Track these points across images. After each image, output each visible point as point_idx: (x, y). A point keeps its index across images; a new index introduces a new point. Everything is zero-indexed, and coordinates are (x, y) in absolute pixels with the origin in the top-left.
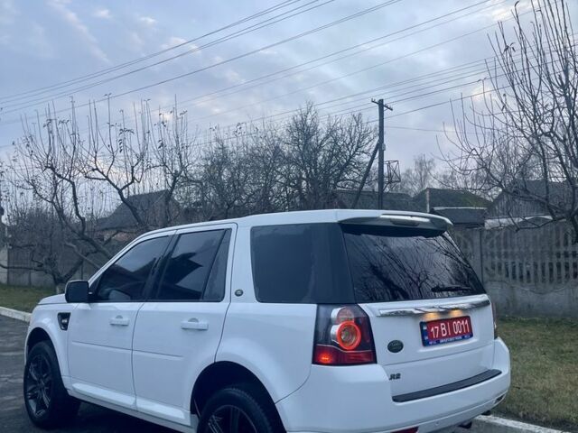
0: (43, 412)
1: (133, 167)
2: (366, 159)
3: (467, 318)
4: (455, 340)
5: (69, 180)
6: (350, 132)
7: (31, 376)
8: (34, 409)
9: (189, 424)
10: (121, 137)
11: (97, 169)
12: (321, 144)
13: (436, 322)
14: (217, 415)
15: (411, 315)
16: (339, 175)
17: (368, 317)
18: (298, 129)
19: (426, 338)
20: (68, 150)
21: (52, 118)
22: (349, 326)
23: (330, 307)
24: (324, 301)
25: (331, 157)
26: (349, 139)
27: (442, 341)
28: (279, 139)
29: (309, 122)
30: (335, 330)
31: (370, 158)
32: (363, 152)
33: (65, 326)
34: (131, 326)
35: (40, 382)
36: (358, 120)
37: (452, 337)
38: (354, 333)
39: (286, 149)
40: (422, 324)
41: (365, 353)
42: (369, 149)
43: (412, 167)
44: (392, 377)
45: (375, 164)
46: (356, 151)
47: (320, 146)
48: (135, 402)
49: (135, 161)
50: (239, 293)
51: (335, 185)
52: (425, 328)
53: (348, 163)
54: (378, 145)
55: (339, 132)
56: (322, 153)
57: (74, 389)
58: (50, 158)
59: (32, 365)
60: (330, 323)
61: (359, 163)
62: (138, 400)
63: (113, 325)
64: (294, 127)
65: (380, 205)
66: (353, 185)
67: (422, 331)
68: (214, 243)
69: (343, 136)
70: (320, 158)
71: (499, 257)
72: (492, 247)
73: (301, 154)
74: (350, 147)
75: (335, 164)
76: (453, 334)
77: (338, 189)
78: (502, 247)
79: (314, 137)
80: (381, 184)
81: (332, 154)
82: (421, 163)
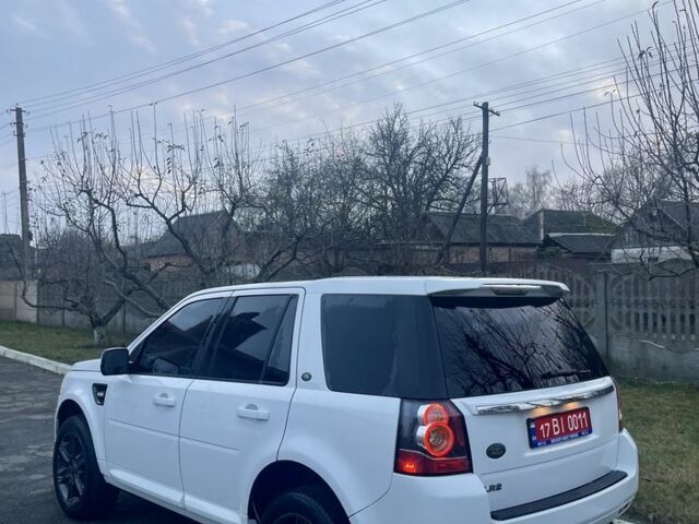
0: (76, 499)
1: (183, 193)
2: (466, 173)
3: (586, 410)
4: (570, 439)
5: (108, 207)
6: (447, 141)
7: (61, 456)
8: (65, 495)
10: (170, 155)
11: (141, 195)
12: (411, 155)
13: (547, 418)
15: (516, 411)
16: (435, 193)
17: (462, 416)
18: (384, 137)
19: (534, 438)
20: (106, 171)
21: (87, 131)
22: (441, 427)
23: (417, 403)
24: (409, 395)
25: (423, 171)
26: (445, 149)
27: (553, 441)
28: (361, 150)
29: (397, 128)
30: (422, 431)
31: (471, 173)
32: (463, 165)
33: (101, 400)
34: (178, 407)
35: (71, 464)
36: (457, 124)
37: (567, 434)
38: (445, 437)
39: (370, 162)
40: (529, 421)
41: (458, 460)
42: (470, 162)
43: (524, 180)
44: (492, 488)
45: (479, 178)
46: (454, 164)
47: (411, 157)
48: (183, 499)
49: (187, 184)
50: (307, 377)
51: (428, 206)
52: (533, 426)
53: (445, 178)
54: (481, 158)
55: (434, 140)
56: (413, 165)
57: (112, 476)
58: (85, 179)
59: (63, 444)
60: (415, 423)
61: (457, 178)
62: (186, 496)
63: (157, 404)
64: (378, 134)
65: (483, 232)
66: (450, 206)
67: (529, 430)
68: (279, 311)
69: (438, 144)
70: (411, 172)
71: (629, 306)
72: (620, 294)
73: (387, 167)
74: (446, 159)
75: (429, 179)
76: (568, 432)
77: (432, 210)
78: (632, 294)
79: (404, 146)
80: (485, 206)
81: (425, 168)
82: (534, 177)
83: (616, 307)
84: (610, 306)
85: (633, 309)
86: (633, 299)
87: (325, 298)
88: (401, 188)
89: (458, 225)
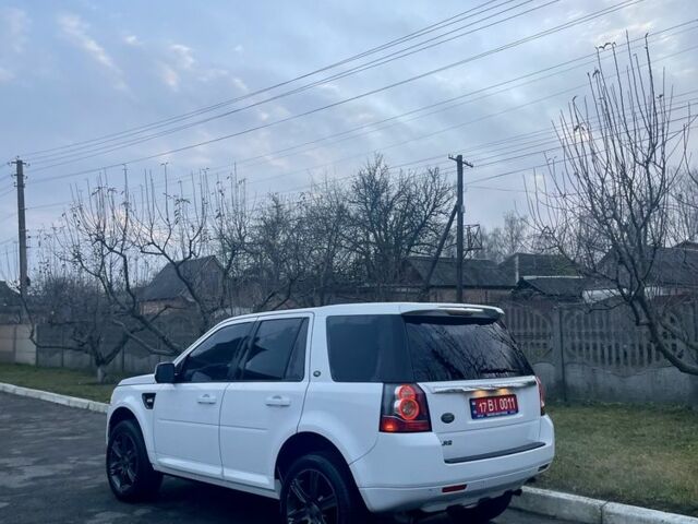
0: (127, 486)
1: (191, 241)
2: (444, 220)
3: (514, 396)
4: (501, 415)
5: (120, 254)
6: (425, 189)
8: (118, 485)
9: (273, 488)
10: (177, 208)
11: (153, 243)
12: (392, 202)
13: (484, 399)
14: (300, 479)
15: (461, 392)
16: (415, 238)
17: (424, 394)
18: (365, 186)
19: (475, 412)
22: (410, 402)
23: (394, 385)
24: (388, 380)
25: (403, 217)
26: (424, 197)
27: (488, 415)
28: (345, 199)
29: (378, 177)
30: (397, 404)
31: (448, 220)
32: (441, 212)
33: (150, 406)
34: (218, 403)
35: (123, 459)
36: (435, 175)
37: (498, 412)
38: (413, 407)
39: (353, 209)
40: (471, 400)
41: (423, 423)
42: (448, 209)
43: (502, 225)
44: (445, 443)
45: (455, 224)
46: (433, 210)
47: (391, 204)
48: (222, 473)
50: (317, 374)
51: (409, 251)
52: (474, 404)
53: (424, 224)
54: (456, 206)
55: (413, 189)
56: (394, 212)
57: (160, 463)
59: (116, 443)
60: (394, 399)
61: (436, 224)
62: (225, 470)
63: (201, 403)
64: (360, 182)
65: (460, 276)
66: (429, 251)
67: (471, 406)
68: (294, 330)
69: (417, 193)
70: (391, 218)
71: (580, 338)
72: (572, 327)
73: (369, 214)
74: (425, 207)
75: (408, 226)
76: (499, 410)
77: (412, 254)
78: (583, 326)
79: (384, 194)
80: (460, 250)
81: (404, 215)
82: (511, 222)
83: (570, 338)
84: (564, 338)
85: (584, 340)
86: (583, 331)
87: (329, 319)
88: (382, 233)
89: (436, 269)
